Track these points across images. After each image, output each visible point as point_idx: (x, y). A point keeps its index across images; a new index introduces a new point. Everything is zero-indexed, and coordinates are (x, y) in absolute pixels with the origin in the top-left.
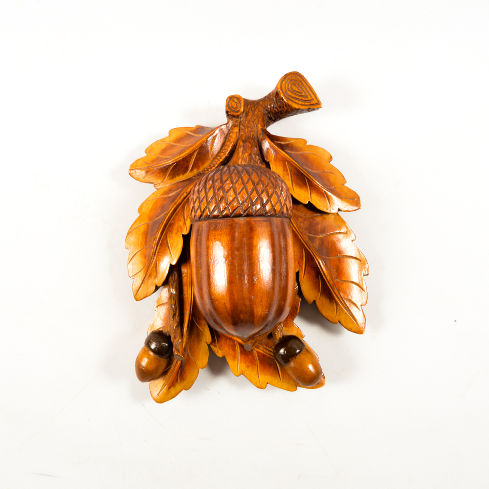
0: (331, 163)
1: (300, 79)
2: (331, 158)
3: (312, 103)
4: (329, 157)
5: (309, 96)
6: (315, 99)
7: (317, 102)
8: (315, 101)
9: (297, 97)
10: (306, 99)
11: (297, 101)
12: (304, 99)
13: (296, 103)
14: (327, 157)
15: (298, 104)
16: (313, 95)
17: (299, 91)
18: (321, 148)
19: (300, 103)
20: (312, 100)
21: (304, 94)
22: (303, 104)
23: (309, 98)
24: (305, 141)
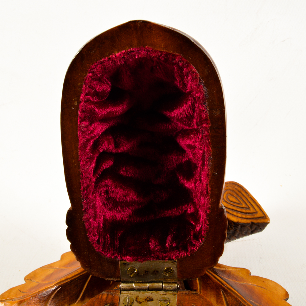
0: (288, 301)
1: (239, 189)
2: (287, 296)
3: (256, 216)
4: (284, 293)
5: (251, 208)
6: (259, 212)
7: (263, 216)
8: (259, 214)
9: (235, 208)
10: (248, 211)
11: (235, 213)
12: (244, 211)
13: (233, 215)
14: (281, 293)
15: (237, 217)
16: (256, 207)
17: (237, 202)
18: (272, 281)
19: (240, 215)
20: (256, 212)
21: (244, 206)
22: (244, 216)
23: (252, 210)
24: (248, 272)
